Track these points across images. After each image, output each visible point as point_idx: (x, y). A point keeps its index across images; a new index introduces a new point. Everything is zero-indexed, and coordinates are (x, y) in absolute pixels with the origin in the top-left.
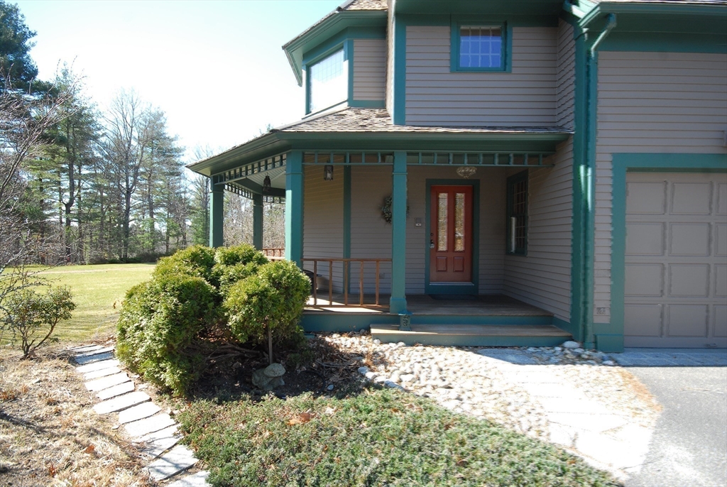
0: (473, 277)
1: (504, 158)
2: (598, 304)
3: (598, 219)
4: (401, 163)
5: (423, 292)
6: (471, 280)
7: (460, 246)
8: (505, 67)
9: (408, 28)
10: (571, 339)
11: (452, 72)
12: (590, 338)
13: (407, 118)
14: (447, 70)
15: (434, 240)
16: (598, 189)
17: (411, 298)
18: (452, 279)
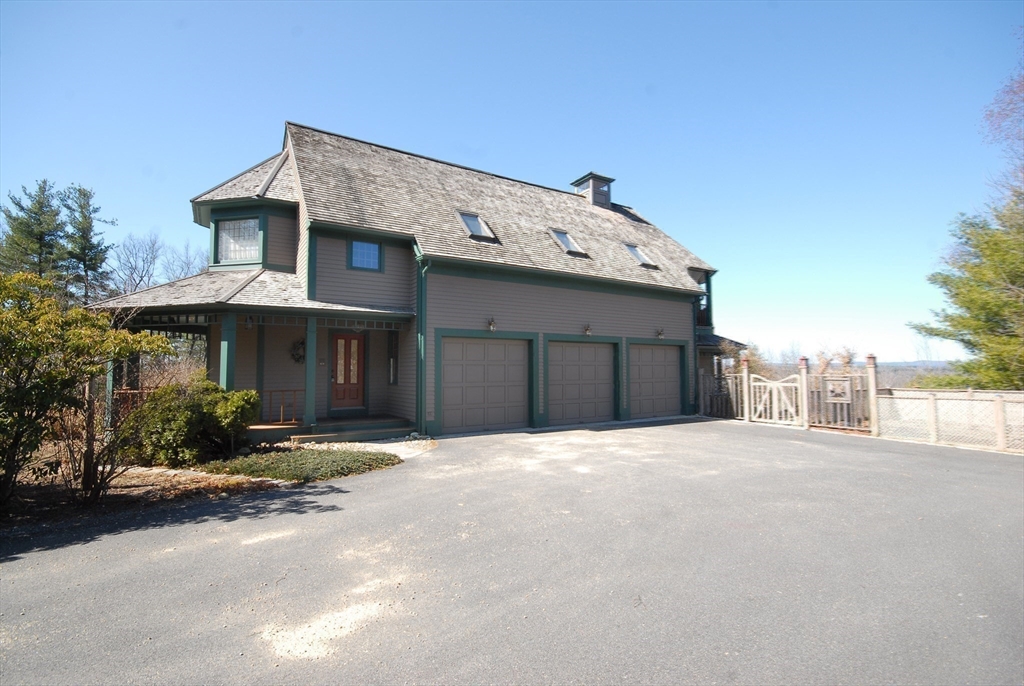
0: (364, 402)
1: (389, 325)
2: (428, 410)
3: (427, 363)
4: (312, 325)
5: (325, 415)
6: (363, 405)
7: (354, 380)
8: (381, 269)
9: (319, 238)
10: (415, 431)
11: (348, 269)
12: (423, 429)
13: (317, 296)
14: (345, 268)
15: (334, 375)
16: (428, 347)
17: (319, 420)
18: (348, 405)
